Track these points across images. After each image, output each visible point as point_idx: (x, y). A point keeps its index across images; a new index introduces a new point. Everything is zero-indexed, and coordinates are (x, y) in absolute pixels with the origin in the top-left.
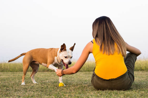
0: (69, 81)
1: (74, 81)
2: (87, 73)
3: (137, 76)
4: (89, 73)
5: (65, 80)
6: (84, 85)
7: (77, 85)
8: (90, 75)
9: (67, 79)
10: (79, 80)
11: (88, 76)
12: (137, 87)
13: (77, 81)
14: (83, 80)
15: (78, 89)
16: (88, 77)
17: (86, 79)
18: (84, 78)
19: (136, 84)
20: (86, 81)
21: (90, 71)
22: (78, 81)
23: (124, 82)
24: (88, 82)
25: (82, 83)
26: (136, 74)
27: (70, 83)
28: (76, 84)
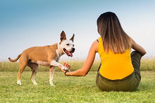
0: (72, 81)
1: (78, 82)
2: (91, 73)
3: (144, 76)
4: (94, 73)
5: (68, 81)
6: (89, 86)
7: (81, 86)
8: (94, 76)
9: (70, 79)
10: (84, 81)
11: (92, 76)
12: (144, 88)
13: (80, 81)
14: (87, 80)
15: (81, 90)
16: (93, 78)
17: (90, 79)
18: (88, 78)
19: (143, 85)
20: (90, 81)
21: (95, 71)
22: (82, 82)
23: (131, 83)
24: (92, 83)
25: (86, 83)
26: (143, 74)
27: (73, 84)
28: (79, 85)
